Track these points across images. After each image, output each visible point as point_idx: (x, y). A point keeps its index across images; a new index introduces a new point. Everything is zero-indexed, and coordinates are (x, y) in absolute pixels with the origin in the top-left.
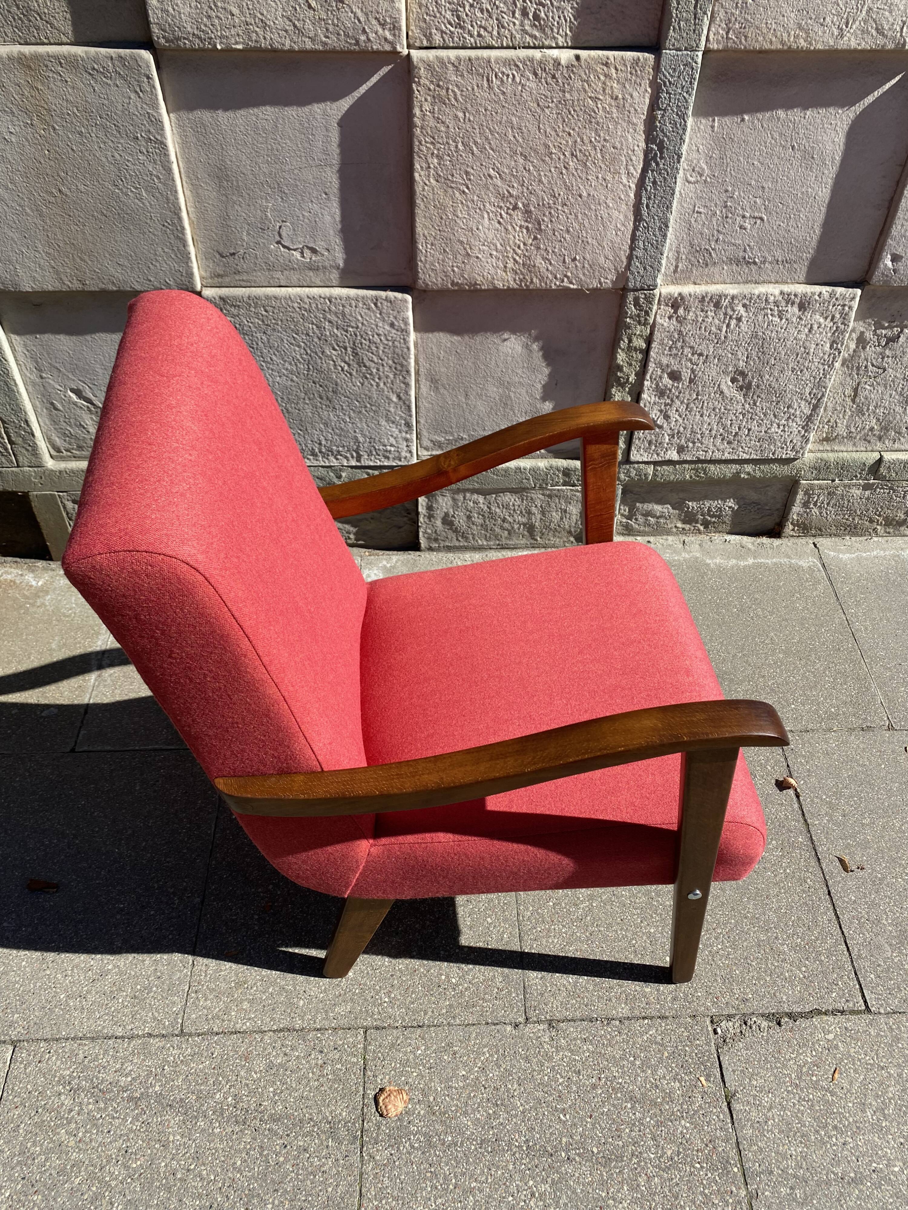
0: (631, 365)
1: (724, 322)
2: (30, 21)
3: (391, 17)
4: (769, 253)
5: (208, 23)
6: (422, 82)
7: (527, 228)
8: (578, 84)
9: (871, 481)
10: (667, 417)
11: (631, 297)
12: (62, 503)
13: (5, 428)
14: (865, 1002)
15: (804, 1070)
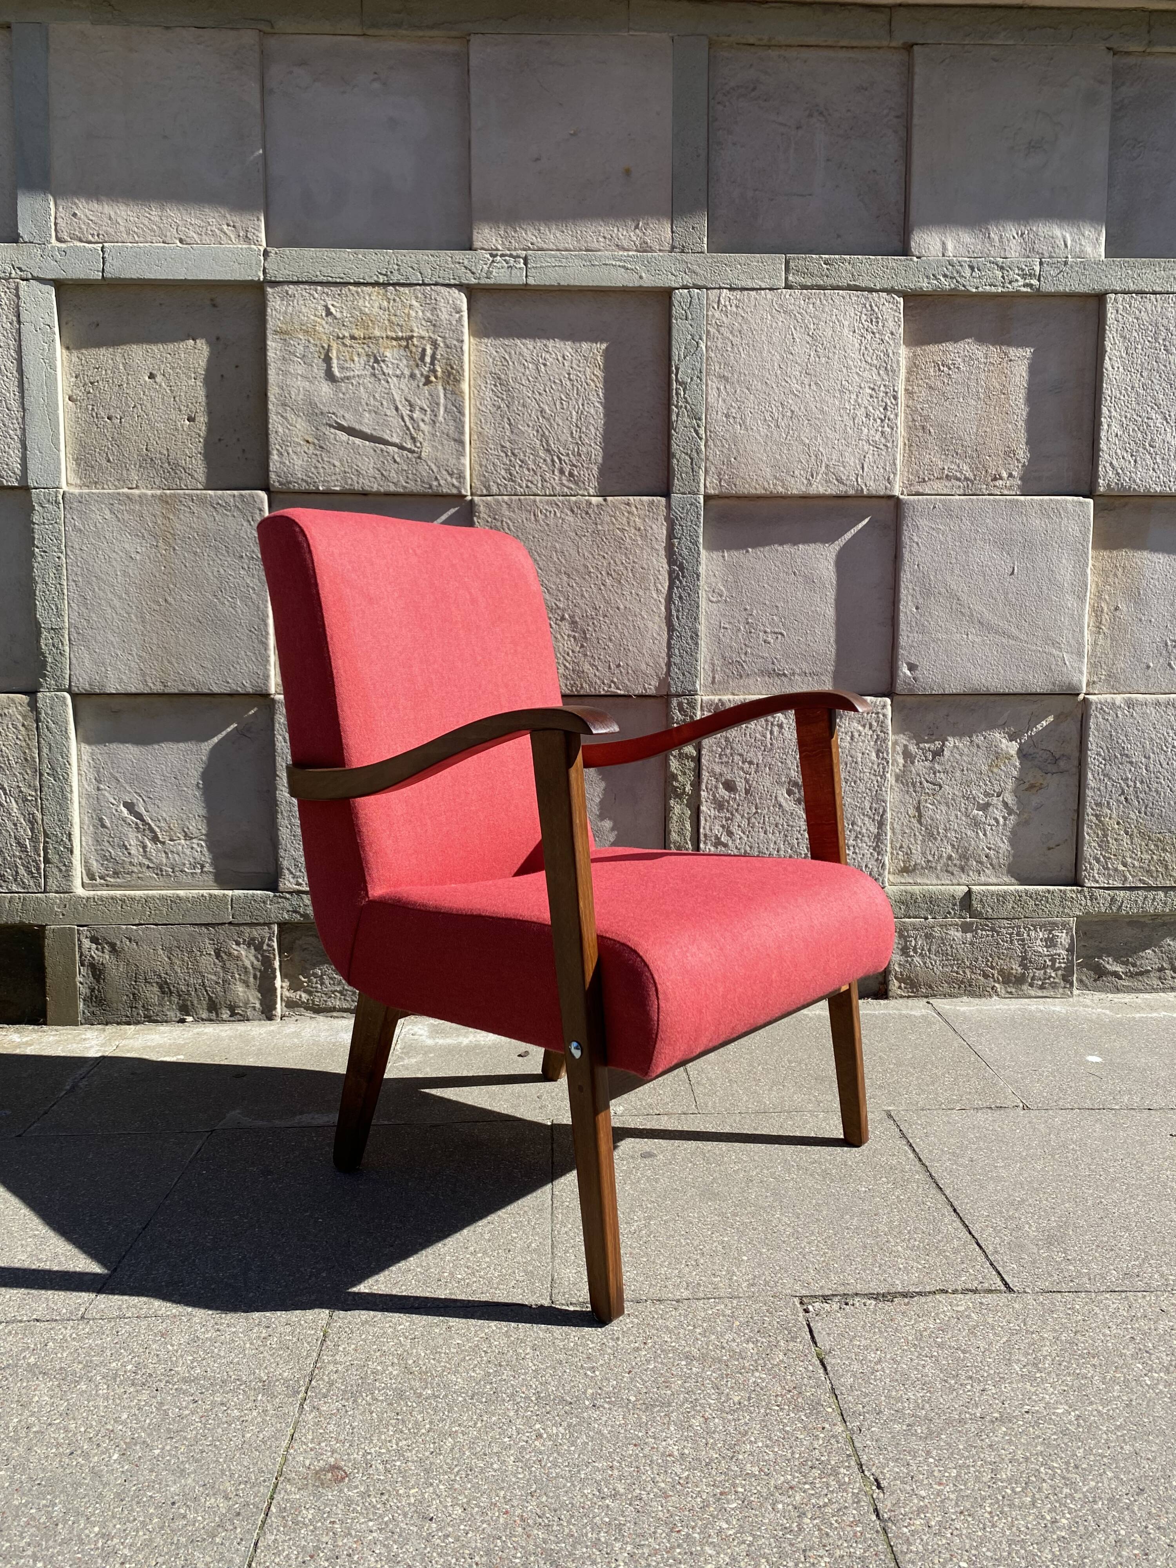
0: (685, 774)
1: (767, 729)
2: (176, 473)
3: (457, 469)
4: (796, 665)
5: (315, 472)
6: (481, 515)
7: (574, 637)
8: (608, 519)
9: (968, 920)
10: (730, 834)
11: (675, 702)
12: (79, 940)
13: (45, 842)
14: (1006, 1284)
15: (925, 1333)
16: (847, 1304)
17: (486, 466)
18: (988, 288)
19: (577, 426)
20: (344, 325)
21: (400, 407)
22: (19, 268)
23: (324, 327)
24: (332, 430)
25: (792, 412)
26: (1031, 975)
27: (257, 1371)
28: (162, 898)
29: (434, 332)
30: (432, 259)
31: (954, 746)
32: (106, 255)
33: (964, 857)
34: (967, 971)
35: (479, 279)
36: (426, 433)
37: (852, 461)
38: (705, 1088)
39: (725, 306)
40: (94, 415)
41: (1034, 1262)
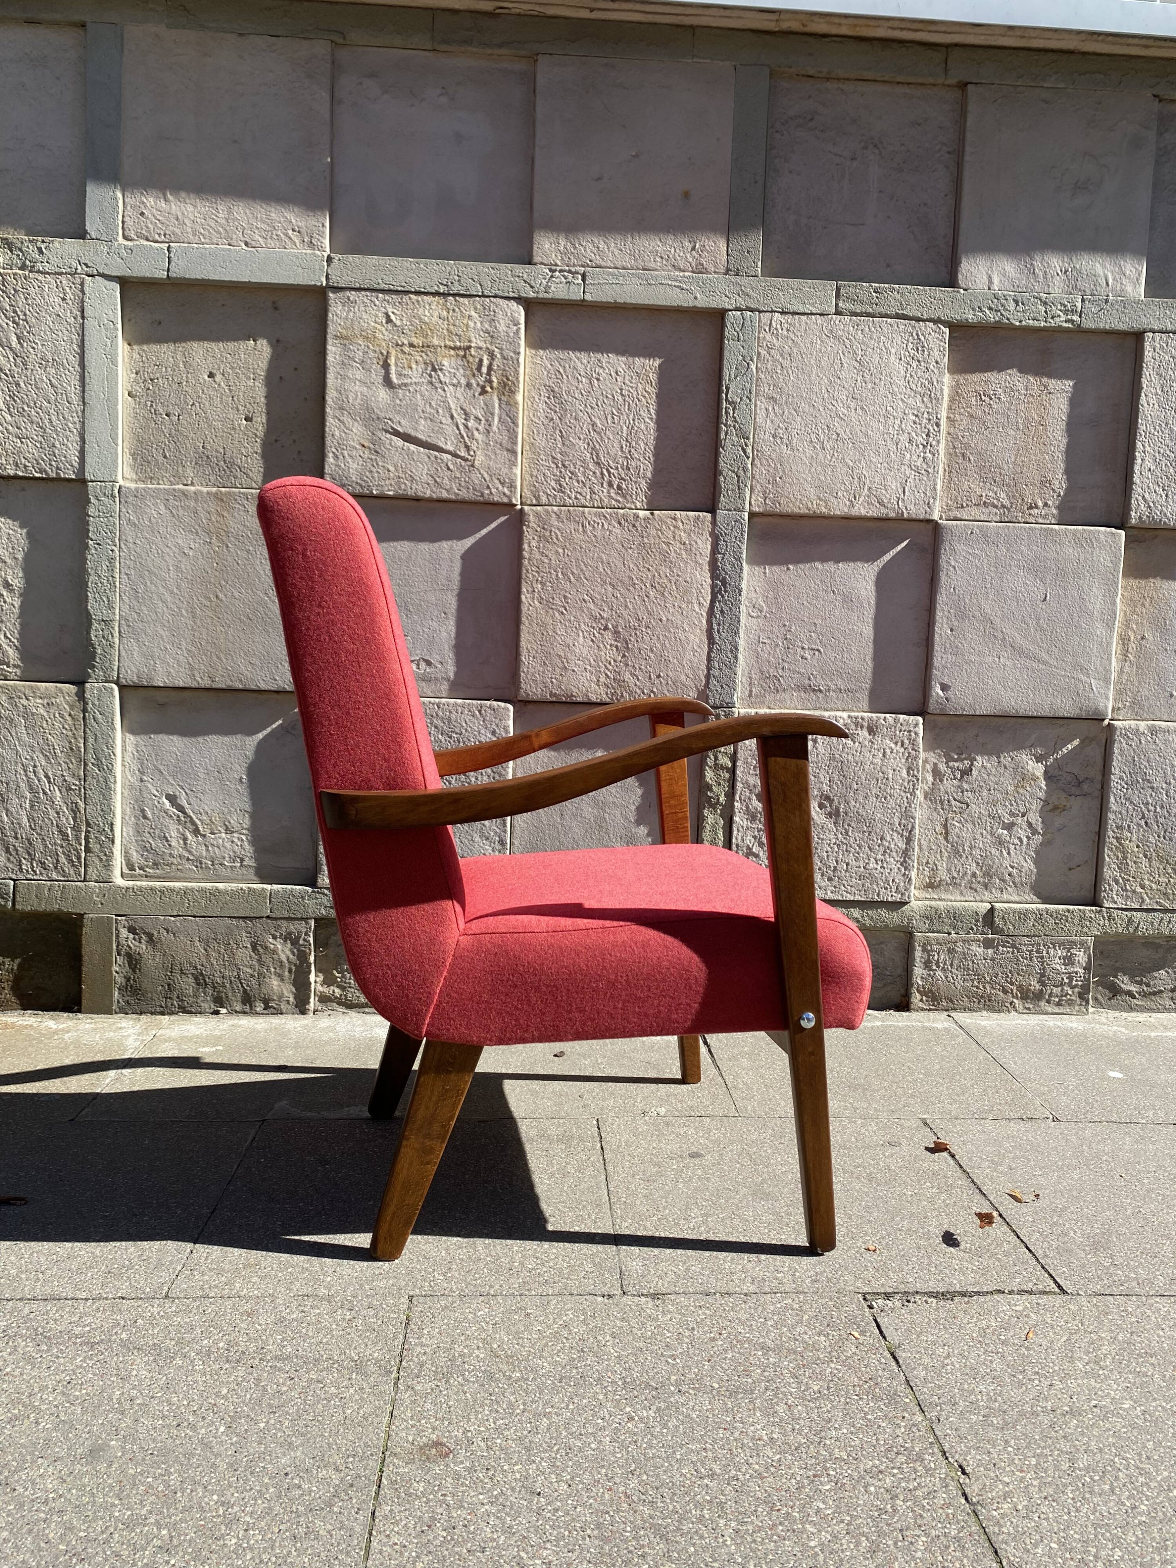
0: (719, 784)
2: (231, 472)
3: (509, 478)
4: (831, 681)
5: (370, 476)
6: (531, 525)
7: (617, 647)
8: (654, 532)
9: (990, 936)
12: (116, 929)
13: (87, 832)
14: (1059, 1286)
15: (988, 1331)
16: (908, 1301)
17: (536, 477)
18: (1031, 322)
19: (627, 441)
20: (403, 333)
21: (455, 415)
22: (85, 264)
23: (384, 334)
24: (388, 436)
25: (838, 435)
26: (1049, 991)
27: (348, 1351)
28: (201, 891)
29: (491, 343)
30: (492, 272)
31: (982, 766)
32: (172, 255)
33: (988, 874)
34: (987, 986)
35: (538, 293)
36: (480, 442)
37: (894, 485)
38: (743, 1092)
39: (776, 329)
40: (153, 411)
41: (1083, 1266)
